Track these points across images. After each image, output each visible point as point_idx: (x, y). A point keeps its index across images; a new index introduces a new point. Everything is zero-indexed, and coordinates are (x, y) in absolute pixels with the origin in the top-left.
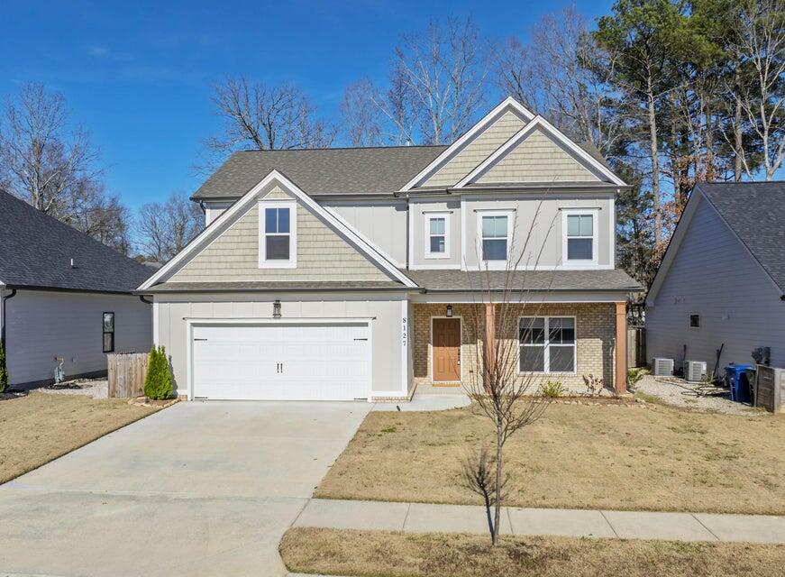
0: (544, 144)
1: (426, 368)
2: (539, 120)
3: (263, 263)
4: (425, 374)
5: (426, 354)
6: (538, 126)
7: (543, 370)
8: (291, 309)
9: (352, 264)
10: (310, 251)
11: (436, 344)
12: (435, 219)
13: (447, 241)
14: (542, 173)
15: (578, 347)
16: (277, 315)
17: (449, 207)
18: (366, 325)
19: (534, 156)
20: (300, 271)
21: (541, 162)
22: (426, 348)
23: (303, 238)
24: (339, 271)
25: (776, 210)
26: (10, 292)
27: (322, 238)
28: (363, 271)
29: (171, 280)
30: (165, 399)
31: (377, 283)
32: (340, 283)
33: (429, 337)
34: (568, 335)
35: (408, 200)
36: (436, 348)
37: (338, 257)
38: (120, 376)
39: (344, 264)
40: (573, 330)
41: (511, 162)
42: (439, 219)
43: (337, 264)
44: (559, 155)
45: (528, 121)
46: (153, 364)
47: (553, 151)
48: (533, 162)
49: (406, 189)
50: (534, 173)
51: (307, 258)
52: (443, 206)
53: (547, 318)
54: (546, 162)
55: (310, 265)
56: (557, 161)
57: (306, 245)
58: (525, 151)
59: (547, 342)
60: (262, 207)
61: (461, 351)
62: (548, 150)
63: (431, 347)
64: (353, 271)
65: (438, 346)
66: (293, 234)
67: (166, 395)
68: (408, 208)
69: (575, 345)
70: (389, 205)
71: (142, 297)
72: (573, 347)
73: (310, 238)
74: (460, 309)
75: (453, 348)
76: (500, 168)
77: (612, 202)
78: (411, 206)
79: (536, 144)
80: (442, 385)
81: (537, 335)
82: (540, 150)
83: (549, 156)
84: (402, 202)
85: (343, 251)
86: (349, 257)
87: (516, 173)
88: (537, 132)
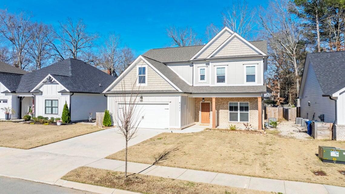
0: (238, 42)
1: (198, 119)
2: (235, 34)
3: (138, 84)
4: (198, 121)
5: (199, 114)
6: (235, 36)
7: (237, 121)
8: (146, 99)
9: (164, 84)
10: (152, 80)
11: (202, 111)
12: (202, 69)
13: (206, 76)
14: (237, 52)
15: (250, 113)
16: (141, 101)
17: (206, 65)
18: (168, 104)
19: (234, 46)
20: (149, 87)
21: (237, 48)
22: (198, 112)
23: (149, 76)
24: (160, 87)
25: (335, 62)
26: (72, 94)
27: (154, 76)
28: (167, 87)
29: (112, 90)
30: (108, 126)
31: (171, 91)
32: (159, 91)
33: (200, 108)
34: (247, 109)
35: (192, 63)
36: (202, 112)
37: (160, 82)
38: (99, 119)
39: (161, 84)
40: (248, 107)
41: (226, 49)
42: (203, 69)
43: (159, 85)
44: (243, 46)
45: (232, 34)
46: (105, 115)
47: (241, 44)
48: (234, 48)
49: (192, 59)
50: (234, 52)
51: (151, 83)
52: (205, 65)
53: (239, 103)
54: (238, 48)
55: (151, 85)
56: (242, 48)
57: (150, 78)
58: (231, 45)
59: (239, 111)
60: (138, 67)
61: (210, 114)
62: (240, 44)
63: (200, 112)
64: (164, 87)
65: (203, 112)
66: (146, 75)
67: (109, 125)
68: (193, 66)
69: (249, 112)
70: (188, 65)
71: (105, 95)
72: (248, 113)
73: (152, 76)
74: (210, 99)
75: (208, 112)
76: (223, 51)
77: (262, 61)
78: (194, 65)
79: (235, 42)
80: (203, 125)
81: (236, 108)
82: (236, 44)
83: (240, 46)
84: (191, 64)
85: (161, 80)
86: (163, 82)
87: (228, 53)
88: (235, 38)
